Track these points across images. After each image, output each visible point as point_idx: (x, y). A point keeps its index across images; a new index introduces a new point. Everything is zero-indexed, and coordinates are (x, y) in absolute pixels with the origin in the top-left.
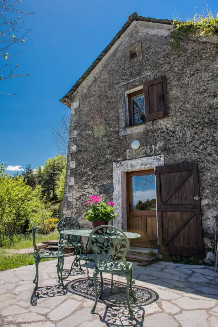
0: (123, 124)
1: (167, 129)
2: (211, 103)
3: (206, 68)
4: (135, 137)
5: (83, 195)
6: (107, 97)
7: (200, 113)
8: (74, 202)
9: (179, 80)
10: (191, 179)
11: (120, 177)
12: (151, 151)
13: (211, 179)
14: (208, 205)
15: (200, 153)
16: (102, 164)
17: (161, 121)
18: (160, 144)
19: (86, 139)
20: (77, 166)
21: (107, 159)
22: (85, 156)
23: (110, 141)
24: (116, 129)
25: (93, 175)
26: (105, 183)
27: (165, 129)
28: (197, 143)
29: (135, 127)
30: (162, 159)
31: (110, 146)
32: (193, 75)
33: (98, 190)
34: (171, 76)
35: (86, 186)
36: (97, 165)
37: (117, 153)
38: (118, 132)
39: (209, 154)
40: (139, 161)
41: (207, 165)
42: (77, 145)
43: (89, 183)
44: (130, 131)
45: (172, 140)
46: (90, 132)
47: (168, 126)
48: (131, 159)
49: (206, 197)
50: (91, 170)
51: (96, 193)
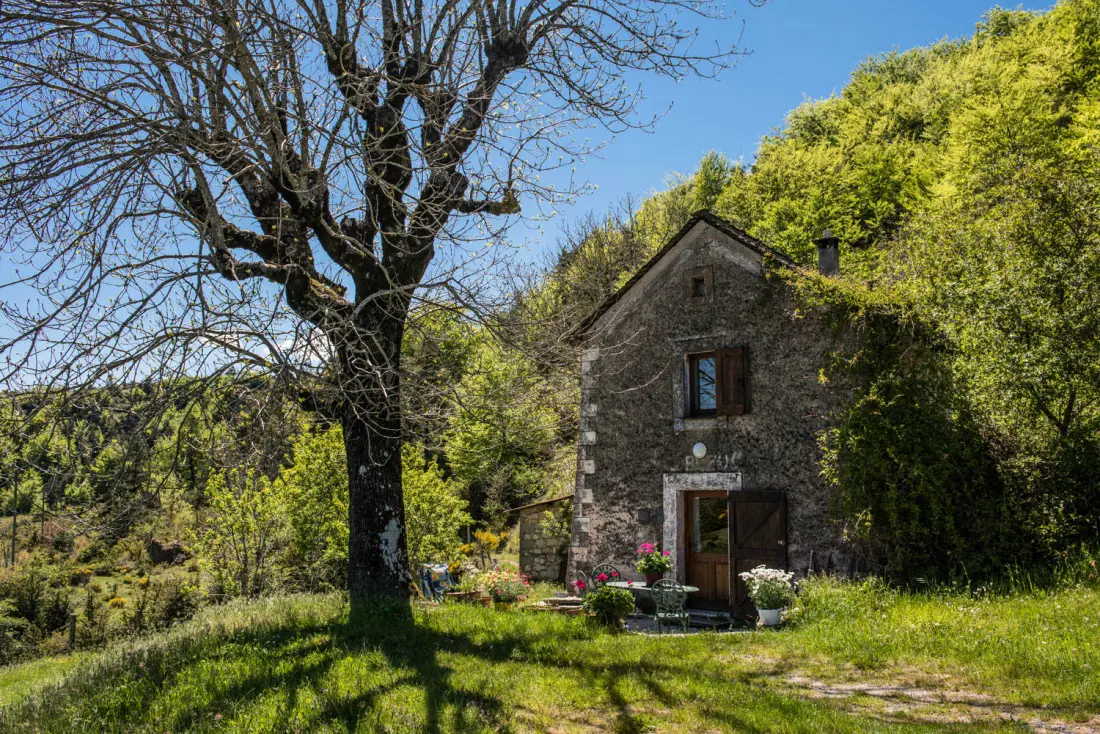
0: (680, 412)
1: (748, 434)
2: (809, 405)
3: (806, 349)
4: (700, 437)
5: (610, 523)
6: (652, 355)
7: (794, 418)
8: (593, 534)
9: (768, 358)
10: (777, 515)
11: (675, 498)
12: (724, 464)
13: (802, 516)
14: (796, 552)
15: (790, 478)
16: (644, 473)
17: (739, 419)
18: (737, 455)
19: (613, 423)
20: (598, 470)
21: (653, 466)
22: (613, 454)
23: (659, 436)
24: (669, 417)
25: (628, 489)
26: (649, 506)
27: (745, 433)
28: (788, 463)
29: (700, 421)
30: (739, 478)
31: (658, 444)
32: (788, 356)
33: (636, 516)
34: (757, 347)
35: (616, 508)
36: (635, 475)
37: (670, 458)
38: (671, 423)
39: (802, 482)
40: (705, 476)
41: (799, 497)
42: (597, 433)
43: (621, 503)
44: (692, 425)
45: (755, 452)
46: (622, 413)
47: (750, 429)
48: (693, 472)
49: (795, 542)
50: (625, 481)
51: (634, 522)
